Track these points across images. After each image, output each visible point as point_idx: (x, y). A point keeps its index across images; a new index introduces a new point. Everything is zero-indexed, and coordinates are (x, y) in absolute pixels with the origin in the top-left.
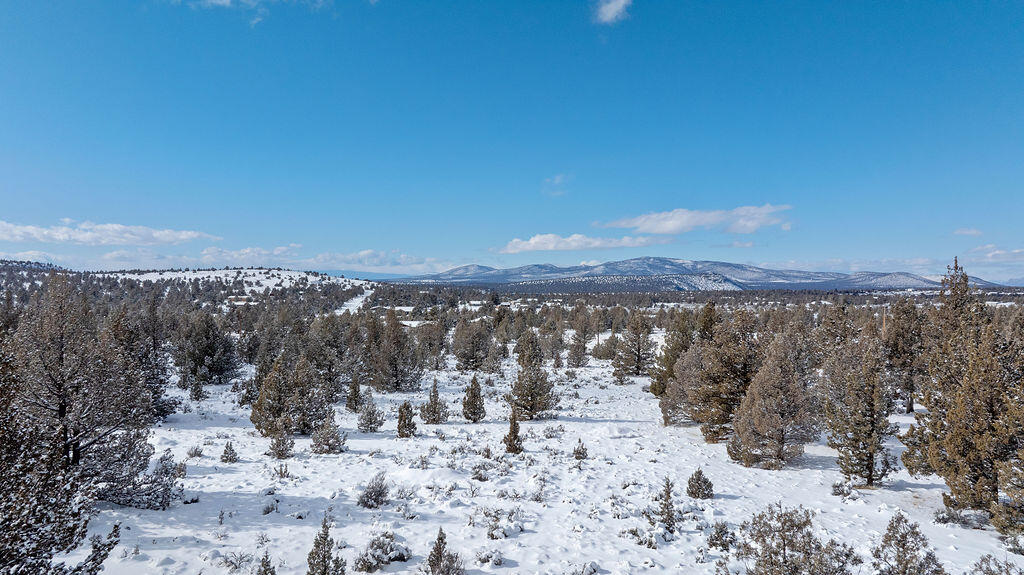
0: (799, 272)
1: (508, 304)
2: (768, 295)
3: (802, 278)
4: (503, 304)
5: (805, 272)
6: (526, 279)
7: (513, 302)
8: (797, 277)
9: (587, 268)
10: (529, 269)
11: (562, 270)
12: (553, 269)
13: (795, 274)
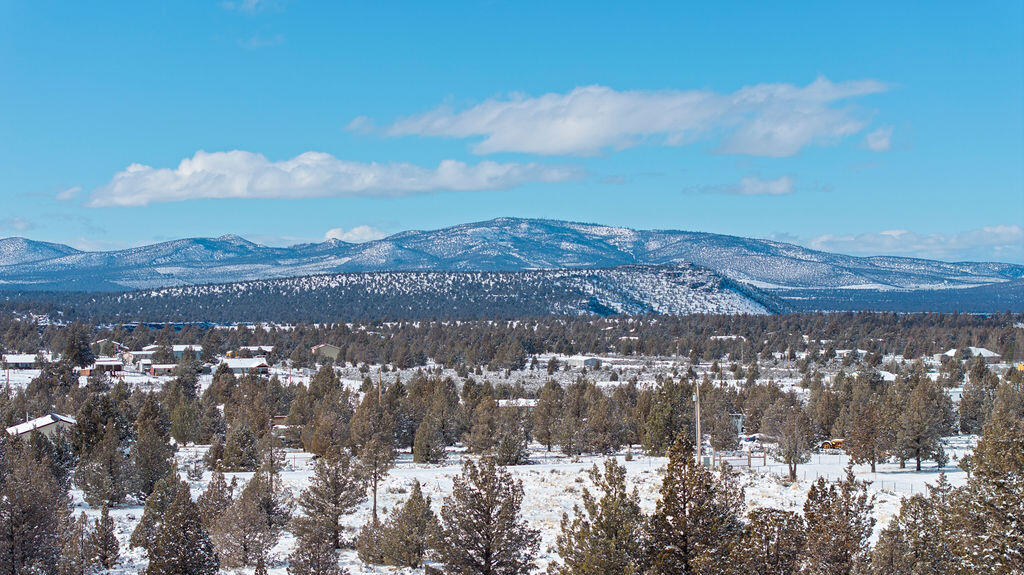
0: (914, 261)
1: (115, 361)
2: (834, 332)
3: (921, 278)
4: (103, 360)
5: (929, 262)
6: (169, 280)
7: (129, 356)
8: (907, 275)
9: (342, 248)
10: (176, 252)
11: (271, 255)
12: (246, 252)
13: (906, 267)
